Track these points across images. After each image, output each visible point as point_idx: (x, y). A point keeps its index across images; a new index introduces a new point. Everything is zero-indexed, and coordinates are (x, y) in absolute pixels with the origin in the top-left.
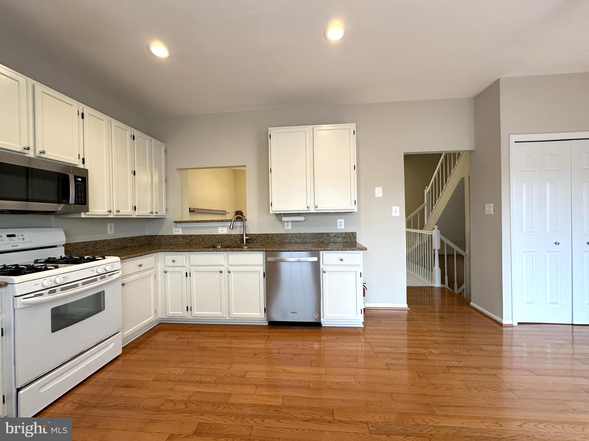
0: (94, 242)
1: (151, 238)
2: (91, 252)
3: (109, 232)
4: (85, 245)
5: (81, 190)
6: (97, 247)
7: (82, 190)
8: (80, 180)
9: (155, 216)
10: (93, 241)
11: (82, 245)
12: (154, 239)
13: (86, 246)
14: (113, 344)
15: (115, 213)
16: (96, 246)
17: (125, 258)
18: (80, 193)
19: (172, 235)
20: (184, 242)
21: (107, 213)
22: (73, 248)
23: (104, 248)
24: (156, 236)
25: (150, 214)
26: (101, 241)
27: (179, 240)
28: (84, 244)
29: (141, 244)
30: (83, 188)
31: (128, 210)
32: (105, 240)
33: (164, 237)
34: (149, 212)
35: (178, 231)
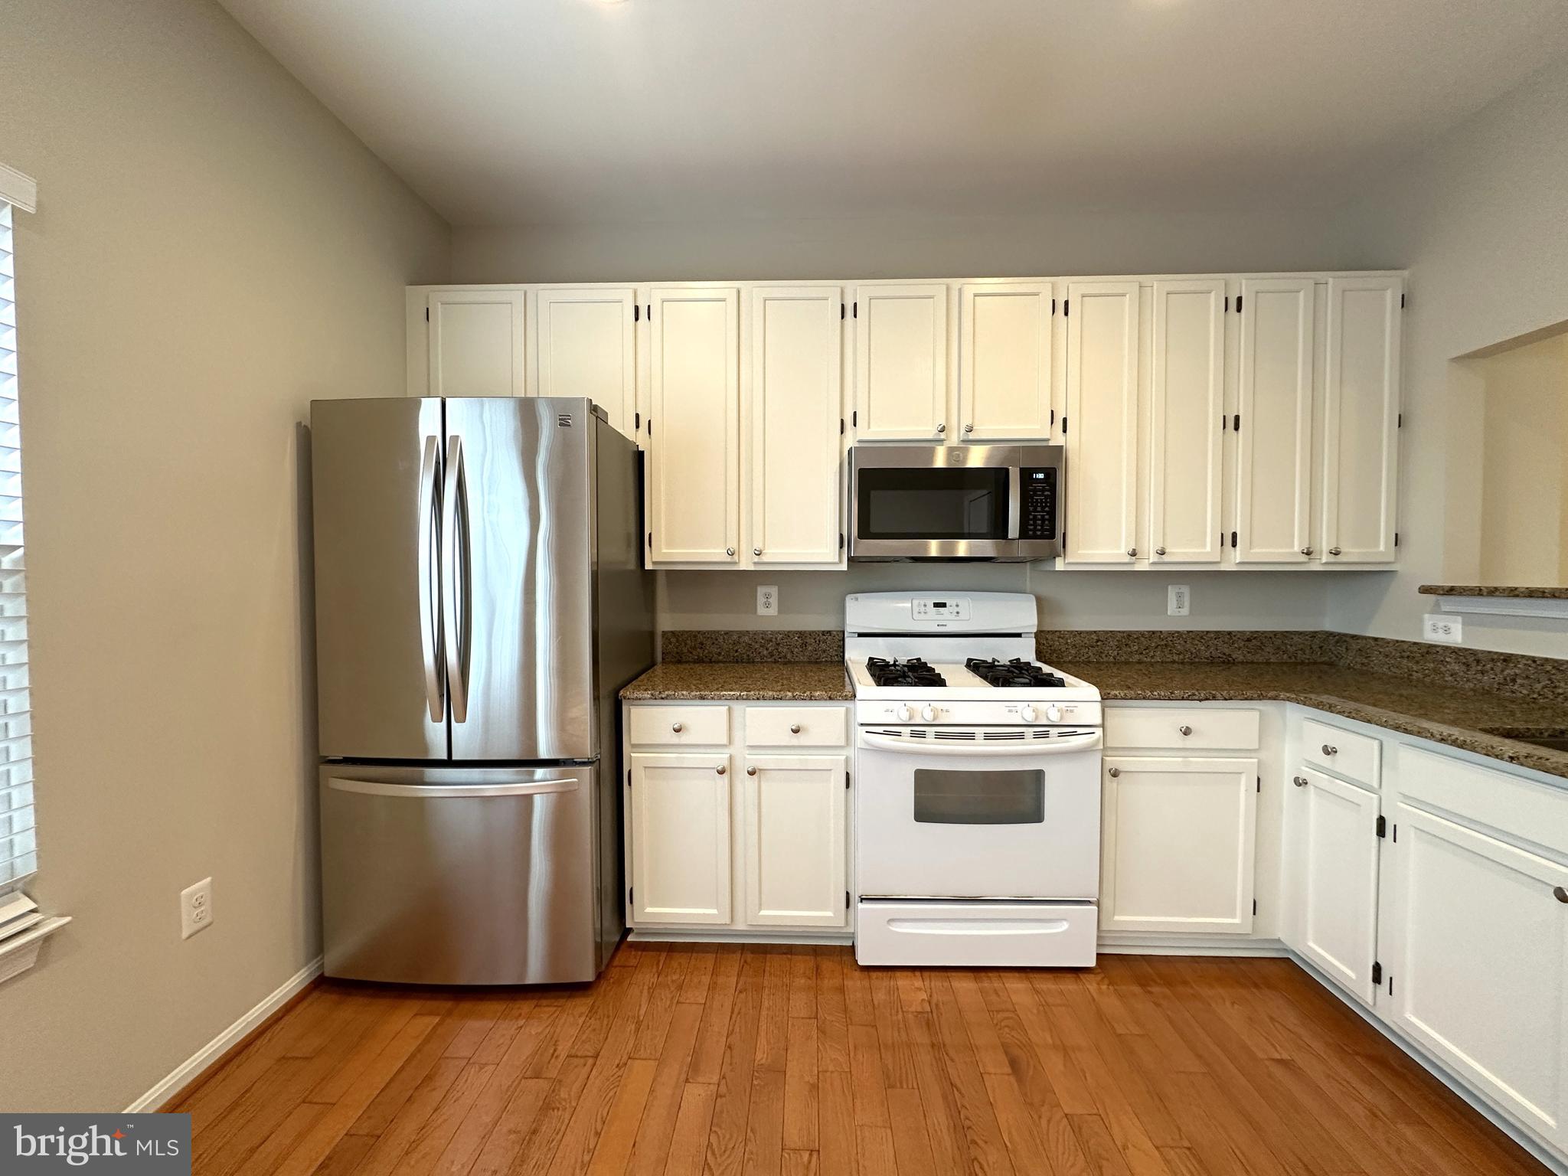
0: (1122, 635)
1: (1337, 642)
2: (1111, 659)
3: (1172, 608)
4: (1098, 641)
5: (1042, 502)
6: (1129, 650)
7: (1046, 502)
8: (1041, 476)
9: (1326, 563)
10: (1119, 632)
11: (1089, 640)
12: (1347, 649)
13: (1098, 644)
14: (1064, 926)
15: (1154, 558)
16: (1126, 645)
17: (1125, 695)
18: (1039, 509)
19: (1415, 643)
20: (1468, 681)
21: (1127, 559)
22: (1067, 643)
23: (1152, 654)
24: (1353, 637)
25: (1304, 558)
26: (1142, 634)
27: (1443, 669)
28: (1096, 638)
29: (1293, 660)
30: (1046, 497)
31: (1204, 546)
32: (1154, 632)
33: (1381, 647)
34: (1297, 548)
35: (1447, 630)
